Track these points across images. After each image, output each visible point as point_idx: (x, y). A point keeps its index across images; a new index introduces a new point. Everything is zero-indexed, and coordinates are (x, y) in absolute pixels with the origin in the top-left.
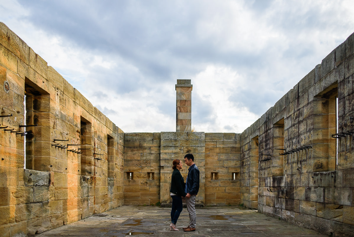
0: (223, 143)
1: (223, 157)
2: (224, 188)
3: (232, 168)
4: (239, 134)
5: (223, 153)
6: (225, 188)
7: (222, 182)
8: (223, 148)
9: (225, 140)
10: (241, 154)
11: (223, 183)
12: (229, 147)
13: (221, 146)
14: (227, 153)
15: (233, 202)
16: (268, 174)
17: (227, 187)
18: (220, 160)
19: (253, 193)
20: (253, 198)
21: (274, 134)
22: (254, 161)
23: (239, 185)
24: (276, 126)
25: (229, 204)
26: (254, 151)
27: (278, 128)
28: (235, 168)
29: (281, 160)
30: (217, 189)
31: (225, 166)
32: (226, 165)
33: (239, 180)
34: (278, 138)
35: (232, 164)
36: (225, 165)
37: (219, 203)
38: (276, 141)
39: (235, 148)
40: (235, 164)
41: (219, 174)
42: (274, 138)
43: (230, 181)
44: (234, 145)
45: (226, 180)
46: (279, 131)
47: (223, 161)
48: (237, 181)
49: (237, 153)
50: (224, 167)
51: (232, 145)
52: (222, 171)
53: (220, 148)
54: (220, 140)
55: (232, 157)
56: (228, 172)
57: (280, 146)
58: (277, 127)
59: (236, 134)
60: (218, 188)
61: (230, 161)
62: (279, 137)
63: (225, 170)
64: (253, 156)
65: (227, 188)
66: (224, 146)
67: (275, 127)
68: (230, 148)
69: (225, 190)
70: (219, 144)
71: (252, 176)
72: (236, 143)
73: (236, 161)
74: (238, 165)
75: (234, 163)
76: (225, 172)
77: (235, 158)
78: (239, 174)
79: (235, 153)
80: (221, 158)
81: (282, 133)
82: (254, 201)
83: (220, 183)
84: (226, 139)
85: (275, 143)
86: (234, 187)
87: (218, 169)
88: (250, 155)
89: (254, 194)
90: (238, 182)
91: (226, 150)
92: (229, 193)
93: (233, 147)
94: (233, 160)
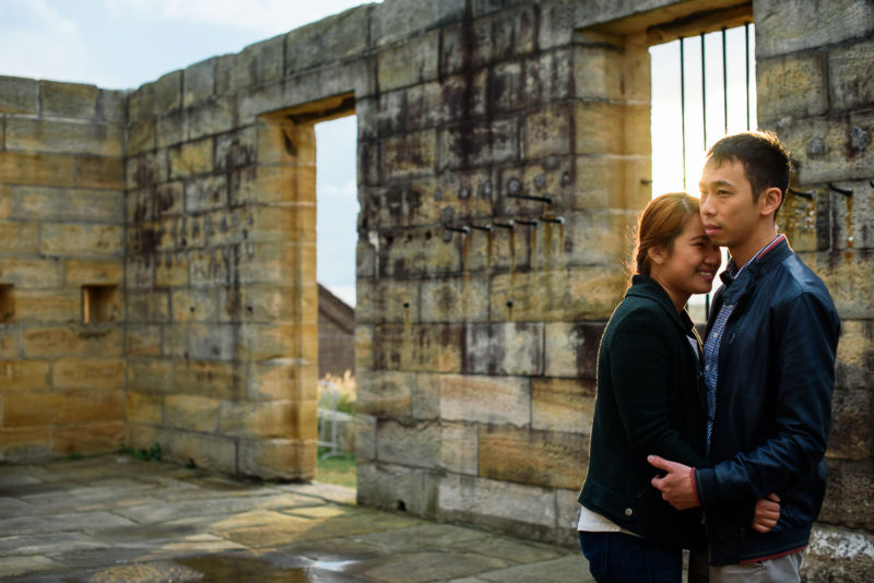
0: (39, 129)
1: (38, 204)
2: (45, 368)
3: (83, 263)
4: (116, 93)
5: (37, 183)
6: (51, 370)
7: (32, 337)
8: (38, 157)
9: (50, 118)
10: (126, 193)
11: (38, 341)
12: (65, 154)
13: (30, 146)
14: (58, 186)
15: (90, 438)
16: (510, 305)
17: (58, 359)
18: (23, 222)
19: (266, 399)
20: (269, 422)
21: (578, 83)
22: (274, 232)
23: (118, 350)
24: (591, 38)
25: (71, 448)
26: (272, 177)
27: (601, 51)
28: (97, 263)
29: (617, 229)
30: (9, 371)
31: (47, 253)
32: (52, 245)
33: (119, 325)
34: (605, 108)
35: (82, 241)
36: (46, 247)
37: (17, 451)
38: (591, 123)
39: (98, 159)
40: (100, 244)
41: (17, 294)
42: (580, 105)
43: (72, 329)
44: (93, 147)
45: (52, 323)
46: (607, 70)
47: (39, 223)
48: (109, 332)
49: (108, 185)
50: (43, 257)
51: (79, 147)
52: (33, 279)
53: (21, 156)
54: (23, 112)
55: (81, 205)
56: (64, 285)
57: (610, 151)
58: (598, 46)
59: (101, 91)
60: (13, 370)
61: (75, 225)
62: (607, 101)
63: (45, 274)
64: (265, 205)
65: (59, 367)
66: (43, 148)
67: (583, 45)
68: (72, 161)
69: (49, 378)
70: (18, 136)
71: (265, 305)
72: (100, 134)
73: (105, 227)
74: (112, 249)
75: (94, 239)
76: (46, 284)
77: (95, 212)
78: (117, 297)
79: (97, 185)
80: (28, 206)
81: (618, 84)
82: (277, 442)
83: (24, 342)
84: (54, 109)
85: (586, 134)
86: (92, 362)
87: (13, 265)
88: (242, 196)
89: (276, 404)
90: (116, 336)
91: (55, 168)
92: (70, 393)
93: (88, 158)
94: (89, 221)
